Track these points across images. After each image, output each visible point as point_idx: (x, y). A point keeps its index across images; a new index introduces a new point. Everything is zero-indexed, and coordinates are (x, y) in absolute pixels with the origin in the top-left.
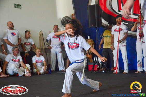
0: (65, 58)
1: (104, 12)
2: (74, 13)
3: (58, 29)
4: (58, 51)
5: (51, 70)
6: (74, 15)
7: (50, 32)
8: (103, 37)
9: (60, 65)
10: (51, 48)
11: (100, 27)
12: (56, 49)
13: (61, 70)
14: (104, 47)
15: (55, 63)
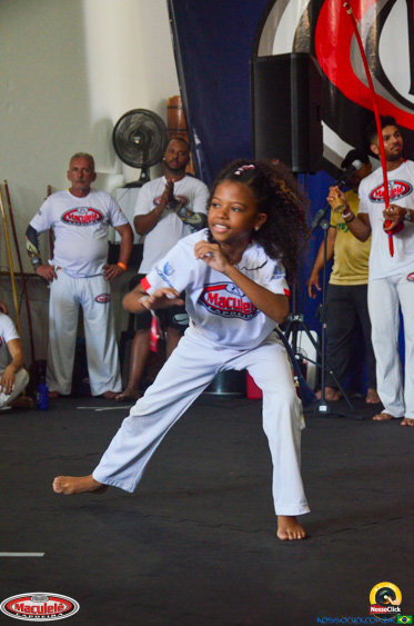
0: (124, 327)
1: (338, 91)
2: (179, 94)
3: (93, 176)
4: (87, 291)
5: (51, 390)
6: (180, 104)
7: (50, 192)
8: (325, 226)
9: (95, 366)
10: (53, 276)
11: (313, 173)
12: (81, 284)
13: (101, 393)
14: (334, 280)
15: (70, 357)
